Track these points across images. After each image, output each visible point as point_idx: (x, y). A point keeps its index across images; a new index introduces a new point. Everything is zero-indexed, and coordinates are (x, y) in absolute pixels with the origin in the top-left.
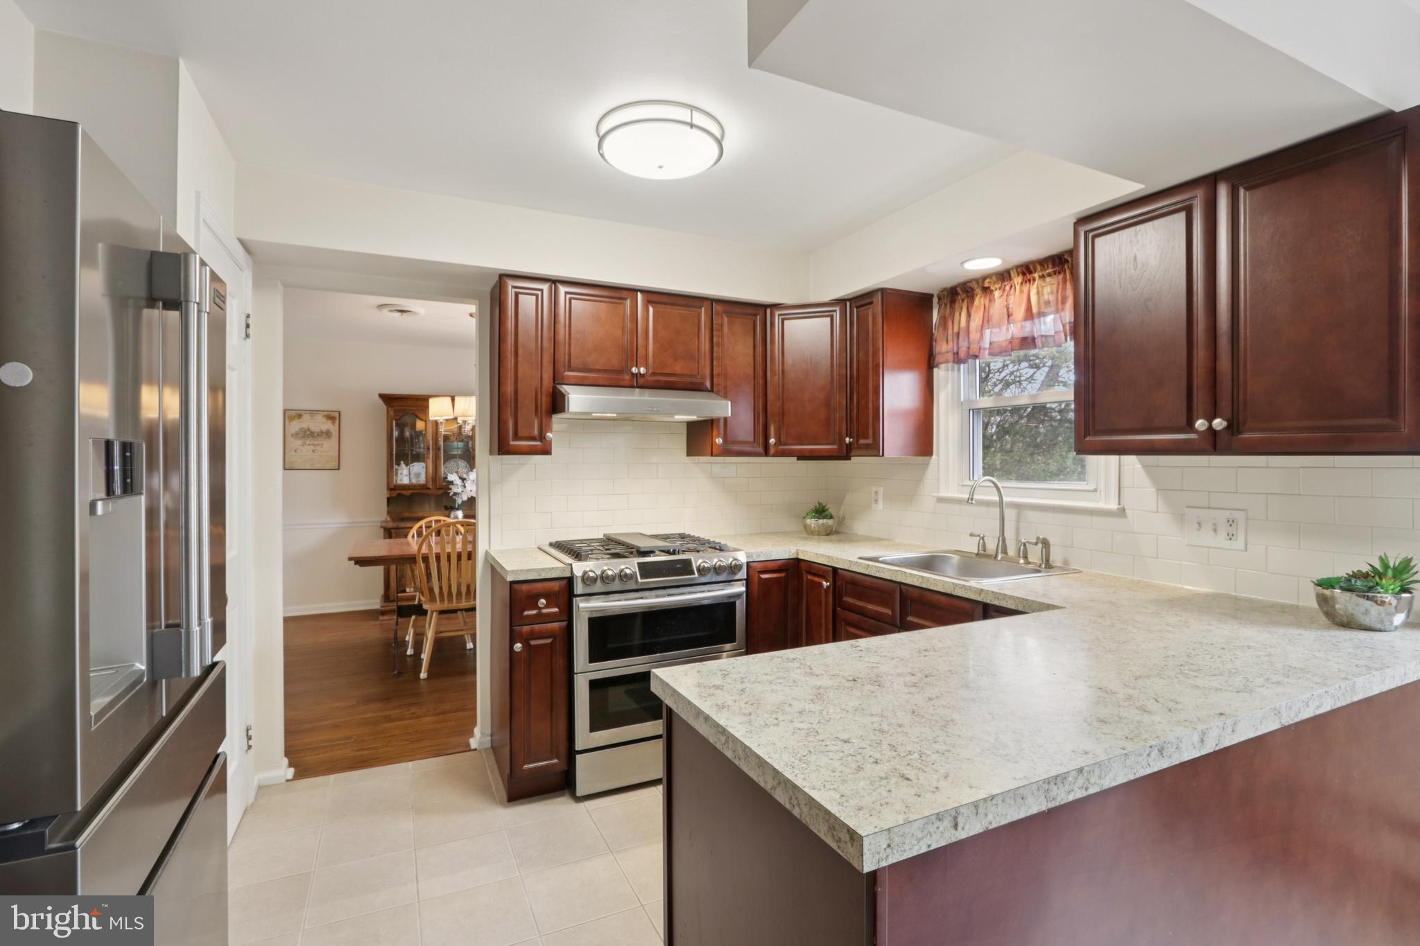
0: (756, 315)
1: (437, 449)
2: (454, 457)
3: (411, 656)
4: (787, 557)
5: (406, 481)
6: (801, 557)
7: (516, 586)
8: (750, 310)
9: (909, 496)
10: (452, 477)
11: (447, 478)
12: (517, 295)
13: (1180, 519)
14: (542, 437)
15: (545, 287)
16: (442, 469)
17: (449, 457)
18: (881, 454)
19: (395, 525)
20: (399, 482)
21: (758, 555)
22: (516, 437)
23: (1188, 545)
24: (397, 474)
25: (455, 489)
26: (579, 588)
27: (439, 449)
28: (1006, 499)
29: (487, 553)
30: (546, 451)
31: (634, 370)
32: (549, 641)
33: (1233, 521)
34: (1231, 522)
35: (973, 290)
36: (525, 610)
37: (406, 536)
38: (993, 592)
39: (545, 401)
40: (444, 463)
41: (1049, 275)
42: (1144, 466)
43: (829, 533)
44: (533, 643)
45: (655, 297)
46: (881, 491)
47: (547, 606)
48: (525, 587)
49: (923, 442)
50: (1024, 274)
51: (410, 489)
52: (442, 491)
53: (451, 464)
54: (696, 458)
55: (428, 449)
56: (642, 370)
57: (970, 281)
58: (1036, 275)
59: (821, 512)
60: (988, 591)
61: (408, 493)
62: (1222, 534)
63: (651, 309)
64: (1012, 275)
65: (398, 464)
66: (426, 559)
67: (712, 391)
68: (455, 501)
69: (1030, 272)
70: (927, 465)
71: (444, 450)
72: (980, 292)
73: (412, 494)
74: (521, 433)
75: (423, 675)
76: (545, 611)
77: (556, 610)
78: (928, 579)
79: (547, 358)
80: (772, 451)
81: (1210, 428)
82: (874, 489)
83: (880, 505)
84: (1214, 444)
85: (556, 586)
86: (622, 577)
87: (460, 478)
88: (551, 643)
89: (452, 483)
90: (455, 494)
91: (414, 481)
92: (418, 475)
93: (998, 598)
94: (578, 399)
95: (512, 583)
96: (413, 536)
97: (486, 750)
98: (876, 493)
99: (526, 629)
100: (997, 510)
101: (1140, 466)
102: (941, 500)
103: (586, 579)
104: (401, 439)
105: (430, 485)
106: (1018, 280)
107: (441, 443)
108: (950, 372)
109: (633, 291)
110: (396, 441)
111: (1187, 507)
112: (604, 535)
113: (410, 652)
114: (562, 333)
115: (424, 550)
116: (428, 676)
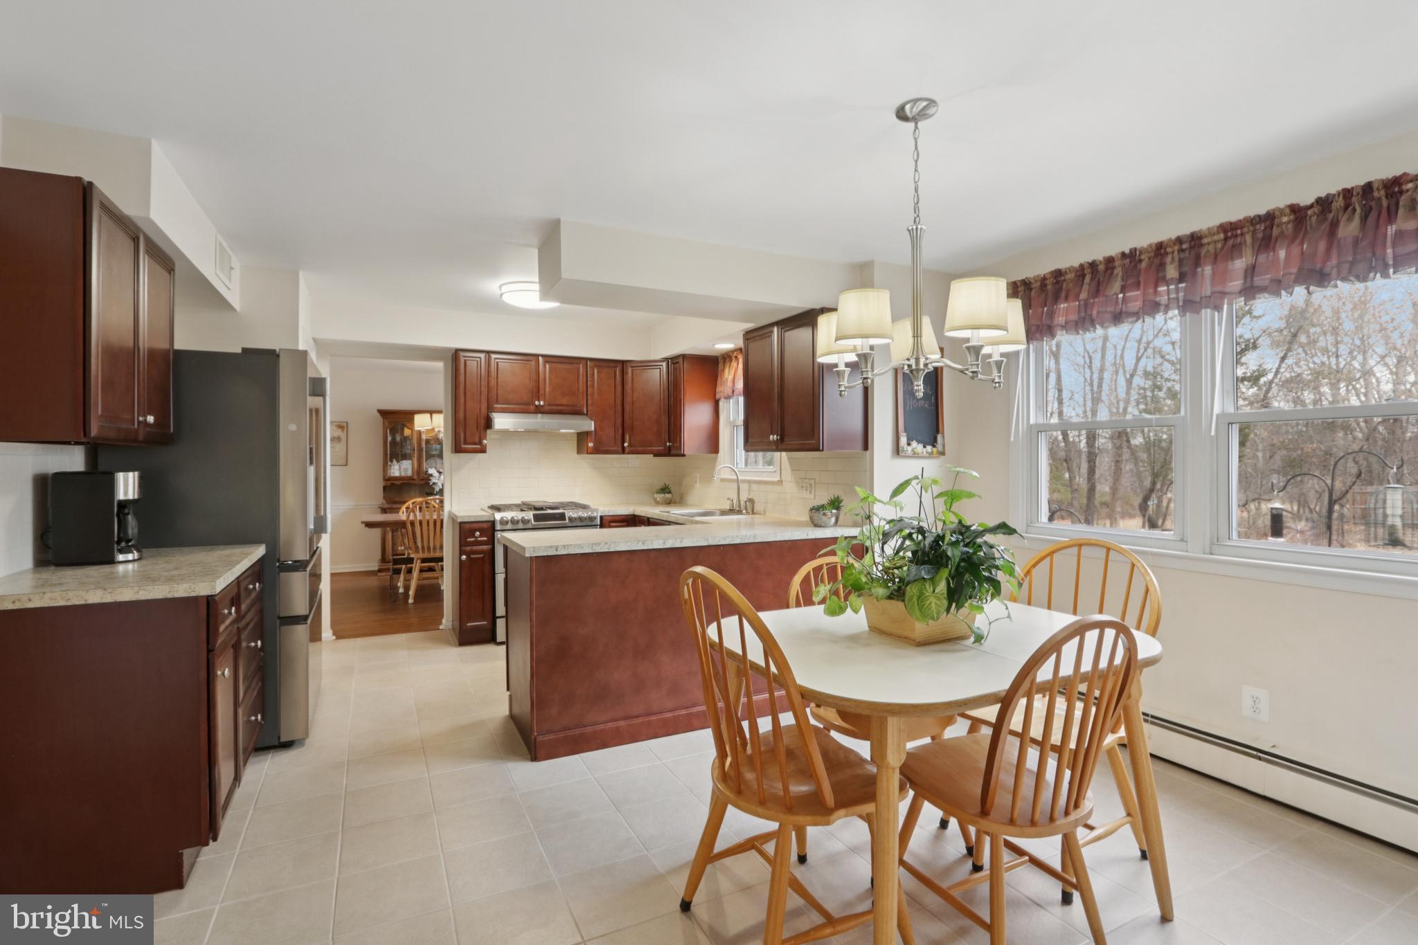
0: (616, 367)
1: (420, 450)
2: (433, 456)
3: (402, 593)
4: (627, 513)
5: (397, 474)
6: (636, 514)
7: (463, 525)
8: (612, 364)
9: (709, 478)
10: (431, 471)
11: (427, 472)
12: (465, 361)
13: (798, 485)
14: (480, 443)
15: (482, 356)
16: (425, 465)
17: (429, 456)
18: (684, 455)
19: (389, 506)
20: (392, 475)
21: (609, 512)
22: (466, 443)
24: (390, 469)
25: (433, 480)
26: (498, 527)
27: (422, 450)
28: (740, 478)
29: (450, 512)
30: (483, 450)
31: (537, 403)
32: (482, 556)
33: (811, 485)
36: (468, 538)
37: (398, 512)
39: (482, 422)
40: (426, 460)
42: (788, 458)
43: (669, 503)
44: (472, 556)
45: (549, 359)
46: (698, 475)
47: (481, 536)
48: (468, 526)
49: (713, 443)
51: (399, 480)
52: (423, 482)
53: (431, 461)
54: (580, 455)
55: (414, 450)
56: (542, 403)
59: (665, 490)
61: (398, 483)
62: (809, 491)
63: (547, 366)
65: (391, 461)
66: (412, 523)
67: (587, 415)
68: (434, 489)
70: (715, 459)
71: (426, 452)
73: (401, 484)
74: (469, 440)
75: (411, 601)
76: (479, 539)
77: (485, 539)
79: (484, 397)
80: (627, 450)
81: (773, 439)
82: (695, 474)
83: (698, 484)
85: (485, 526)
86: (524, 521)
87: (438, 472)
88: (483, 557)
89: (431, 475)
90: (434, 484)
91: (403, 474)
92: (406, 470)
94: (502, 421)
95: (461, 523)
96: (403, 513)
97: (449, 629)
98: (694, 477)
99: (468, 548)
100: (736, 484)
102: (723, 480)
103: (504, 522)
104: (394, 442)
105: (415, 477)
107: (424, 445)
108: (725, 404)
109: (537, 356)
110: (390, 444)
111: (800, 478)
112: (522, 502)
113: (401, 590)
114: (493, 382)
115: (412, 517)
116: (414, 601)
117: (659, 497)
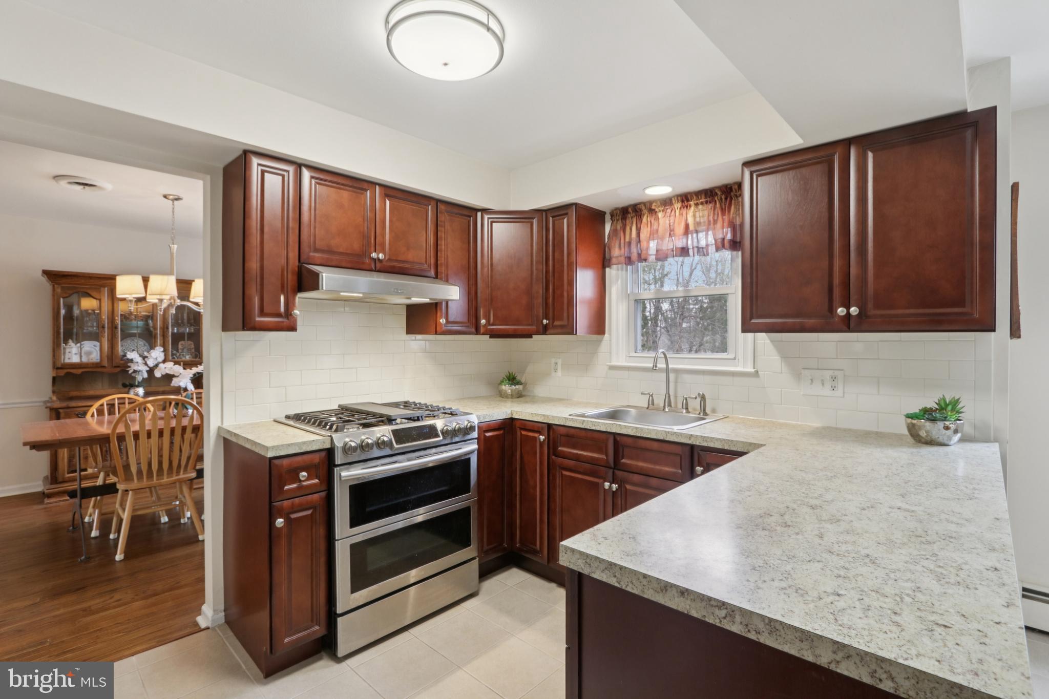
0: (470, 217)
1: (113, 327)
2: (134, 335)
3: (95, 538)
4: (504, 417)
5: (75, 359)
6: (515, 416)
7: (276, 462)
8: (466, 212)
9: (586, 366)
10: (130, 355)
11: (125, 356)
12: (263, 172)
13: (798, 377)
14: (288, 314)
15: (291, 169)
16: (120, 350)
17: (126, 336)
18: (575, 333)
19: (64, 404)
20: (67, 361)
21: (484, 418)
22: (262, 313)
23: (803, 395)
24: (64, 353)
25: (134, 367)
26: (339, 458)
27: (116, 328)
28: (670, 366)
29: (219, 429)
30: (292, 328)
31: (374, 255)
32: (309, 512)
33: (835, 378)
34: (834, 378)
35: (641, 210)
36: (286, 485)
37: (84, 414)
38: (702, 436)
39: (291, 279)
40: (121, 340)
41: (702, 203)
42: (772, 341)
43: (519, 396)
44: (293, 516)
45: (391, 192)
46: (560, 362)
47: (308, 479)
48: (285, 462)
49: (599, 326)
50: (683, 201)
51: (81, 368)
52: (118, 369)
53: (128, 342)
54: (412, 337)
55: (103, 327)
56: (381, 256)
57: (640, 203)
58: (692, 203)
59: (512, 379)
60: (697, 436)
61: (79, 371)
62: (828, 385)
63: (388, 202)
64: (674, 202)
65: (66, 342)
66: (121, 438)
67: (436, 277)
68: (134, 378)
69: (688, 201)
70: (601, 341)
71: (122, 330)
72: (647, 212)
73: (83, 373)
74: (267, 309)
75: (119, 557)
76: (305, 483)
77: (317, 481)
78: (642, 429)
79: (293, 238)
80: (482, 330)
81: (848, 313)
82: (553, 360)
83: (559, 373)
84: (847, 325)
85: (316, 458)
86: (380, 444)
87: (141, 356)
88: (311, 514)
89: (131, 361)
90: (135, 371)
91: (85, 360)
92: (89, 353)
93: (706, 441)
94: (328, 277)
95: (271, 459)
96: (93, 416)
97: (220, 626)
98: (556, 363)
99: (286, 503)
100: (664, 375)
101: (769, 341)
102: (612, 368)
103: (346, 449)
104: (69, 317)
105: (105, 363)
106: (678, 205)
107: (118, 321)
108: (620, 272)
109: (372, 184)
110: (64, 319)
111: (803, 369)
112: (339, 406)
113: (94, 533)
114: (306, 215)
115: (121, 429)
116: (125, 556)
117: (507, 388)
